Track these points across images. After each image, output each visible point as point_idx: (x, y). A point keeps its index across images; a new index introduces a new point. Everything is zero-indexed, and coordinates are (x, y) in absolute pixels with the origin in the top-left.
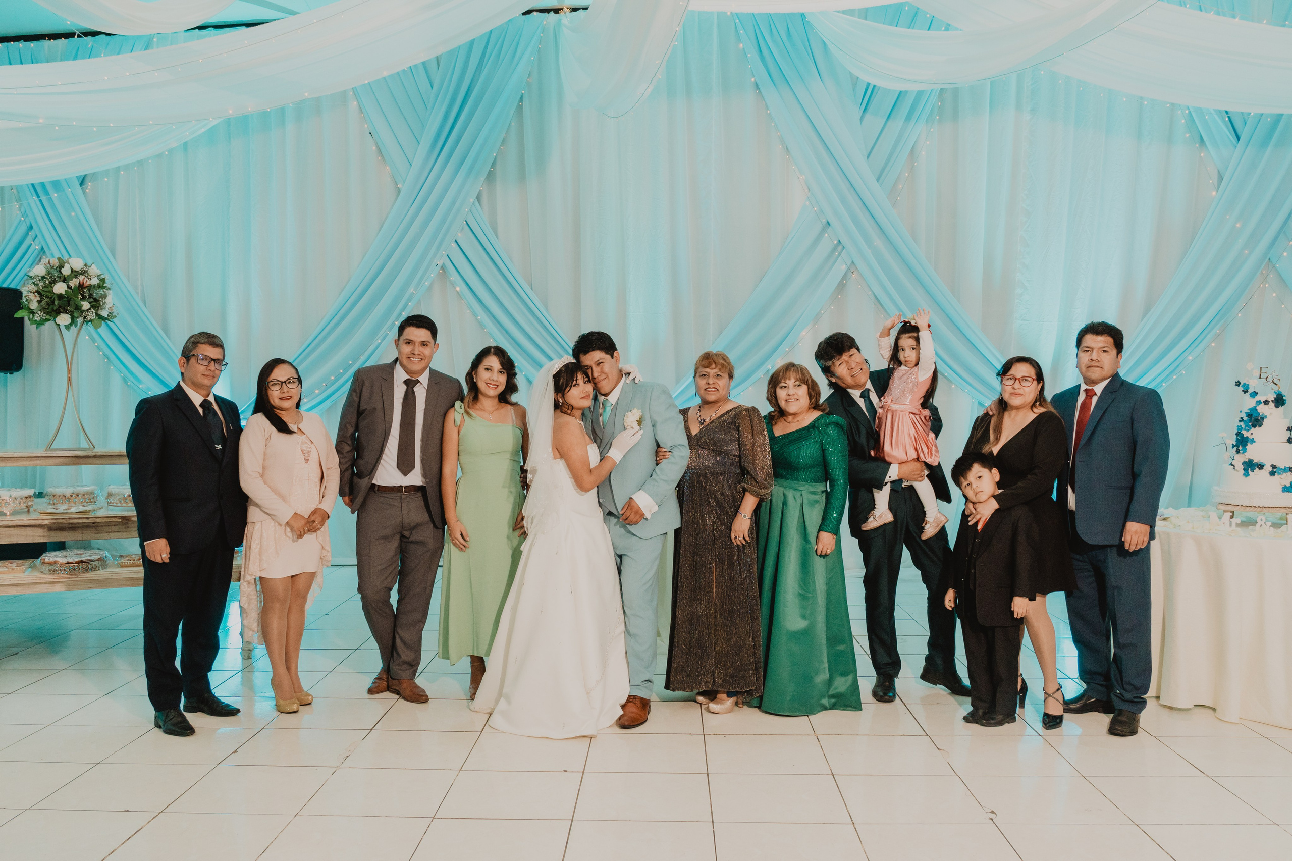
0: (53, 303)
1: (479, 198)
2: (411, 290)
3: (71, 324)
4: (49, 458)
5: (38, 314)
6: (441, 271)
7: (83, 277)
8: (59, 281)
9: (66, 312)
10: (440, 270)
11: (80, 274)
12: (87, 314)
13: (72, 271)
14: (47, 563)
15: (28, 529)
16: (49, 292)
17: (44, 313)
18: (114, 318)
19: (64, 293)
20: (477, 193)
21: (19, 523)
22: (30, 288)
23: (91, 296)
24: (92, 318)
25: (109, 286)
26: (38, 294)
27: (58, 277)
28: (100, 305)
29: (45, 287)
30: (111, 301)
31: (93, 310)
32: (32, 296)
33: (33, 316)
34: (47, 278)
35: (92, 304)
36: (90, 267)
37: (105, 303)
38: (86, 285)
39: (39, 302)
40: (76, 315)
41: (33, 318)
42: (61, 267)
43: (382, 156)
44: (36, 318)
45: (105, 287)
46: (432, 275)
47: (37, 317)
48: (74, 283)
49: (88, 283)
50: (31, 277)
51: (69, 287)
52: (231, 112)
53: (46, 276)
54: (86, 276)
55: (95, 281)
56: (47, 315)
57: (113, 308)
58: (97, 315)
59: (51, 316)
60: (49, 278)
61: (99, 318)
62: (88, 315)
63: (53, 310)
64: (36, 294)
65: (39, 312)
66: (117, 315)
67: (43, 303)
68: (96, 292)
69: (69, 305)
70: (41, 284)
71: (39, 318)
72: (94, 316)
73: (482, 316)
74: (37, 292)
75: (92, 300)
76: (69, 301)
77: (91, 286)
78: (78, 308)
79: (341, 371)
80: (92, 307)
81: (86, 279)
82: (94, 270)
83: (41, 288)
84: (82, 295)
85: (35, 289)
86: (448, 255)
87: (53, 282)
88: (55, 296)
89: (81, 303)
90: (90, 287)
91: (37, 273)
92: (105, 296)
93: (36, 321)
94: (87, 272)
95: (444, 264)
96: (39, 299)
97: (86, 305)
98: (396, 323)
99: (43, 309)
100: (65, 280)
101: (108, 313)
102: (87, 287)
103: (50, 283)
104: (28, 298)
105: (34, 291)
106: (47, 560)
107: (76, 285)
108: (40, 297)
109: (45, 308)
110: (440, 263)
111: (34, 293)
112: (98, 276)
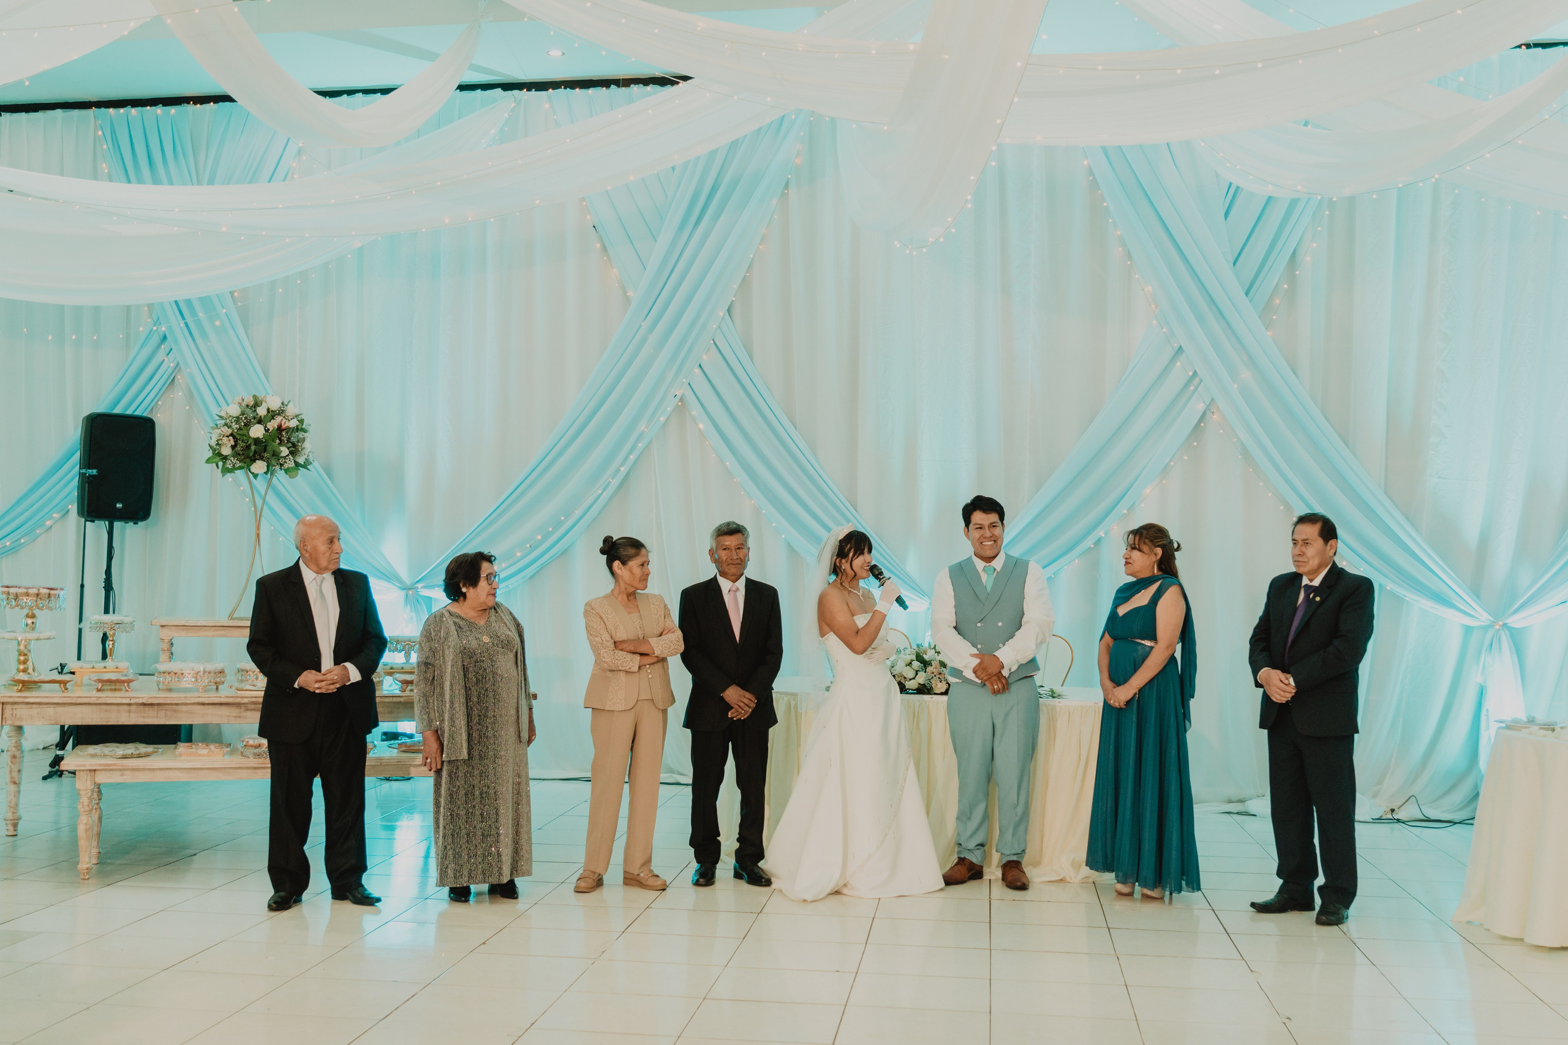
0: (248, 447)
1: (729, 310)
2: (642, 426)
3: (266, 473)
4: (236, 628)
5: (231, 461)
6: (680, 404)
7: (281, 418)
8: (255, 424)
9: (262, 458)
10: (679, 402)
11: (276, 414)
12: (284, 461)
13: (268, 410)
14: (251, 746)
15: (224, 708)
16: (245, 435)
17: (237, 460)
18: (309, 465)
19: (261, 437)
20: (727, 309)
21: (217, 700)
22: (224, 431)
23: (289, 438)
24: (290, 466)
25: (306, 428)
26: (234, 438)
27: (254, 418)
28: (298, 449)
29: (240, 429)
30: (307, 445)
31: (290, 456)
32: (225, 439)
33: (224, 463)
34: (242, 419)
35: (290, 449)
36: (286, 405)
37: (304, 448)
38: (284, 426)
39: (233, 447)
40: (274, 462)
41: (223, 466)
42: (257, 404)
43: (608, 257)
44: (228, 466)
45: (305, 431)
46: (669, 409)
47: (230, 464)
48: (272, 425)
49: (286, 425)
50: (221, 417)
51: (267, 430)
52: (447, 221)
53: (240, 417)
54: (284, 417)
55: (293, 423)
56: (240, 462)
57: (310, 454)
58: (295, 461)
59: (245, 463)
60: (243, 418)
61: (296, 466)
62: (286, 462)
63: (248, 457)
64: (231, 438)
65: (232, 458)
66: (312, 462)
67: (238, 448)
68: (294, 435)
69: (265, 451)
70: (235, 426)
71: (232, 465)
72: (293, 464)
73: (730, 462)
74: (232, 435)
75: (290, 445)
76: (266, 447)
77: (290, 428)
78: (276, 455)
79: (551, 529)
80: (291, 453)
81: (284, 420)
82: (291, 410)
83: (236, 431)
84: (280, 439)
85: (230, 431)
86: (689, 384)
87: (248, 425)
88: (252, 440)
89: (280, 449)
90: (288, 429)
91: (230, 414)
92: (304, 440)
93: (228, 468)
94: (283, 411)
95: (684, 394)
96: (233, 444)
97: (284, 451)
98: (622, 469)
99: (236, 454)
100: (260, 422)
101: (304, 460)
102: (285, 429)
103: (245, 425)
104: (220, 442)
105: (228, 434)
106: (251, 742)
107: (274, 428)
108: (235, 442)
109: (239, 454)
110: (679, 393)
111: (228, 437)
112: (297, 416)
